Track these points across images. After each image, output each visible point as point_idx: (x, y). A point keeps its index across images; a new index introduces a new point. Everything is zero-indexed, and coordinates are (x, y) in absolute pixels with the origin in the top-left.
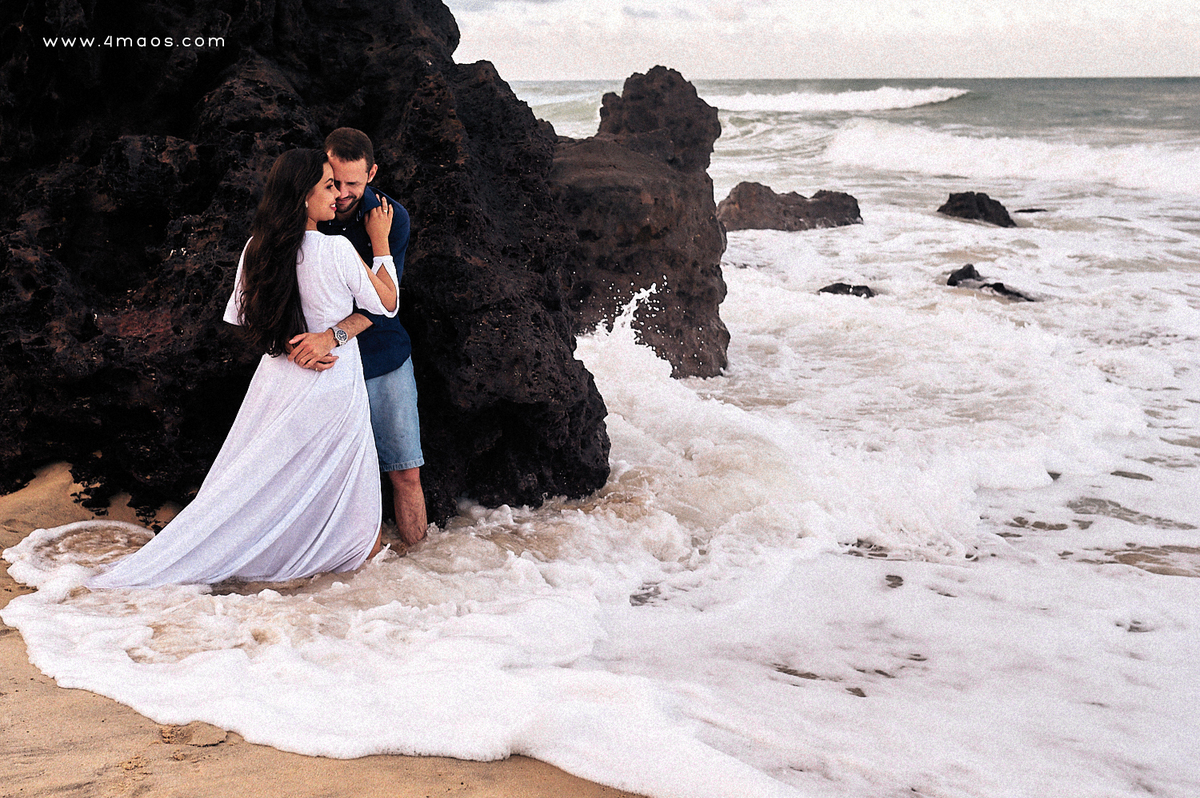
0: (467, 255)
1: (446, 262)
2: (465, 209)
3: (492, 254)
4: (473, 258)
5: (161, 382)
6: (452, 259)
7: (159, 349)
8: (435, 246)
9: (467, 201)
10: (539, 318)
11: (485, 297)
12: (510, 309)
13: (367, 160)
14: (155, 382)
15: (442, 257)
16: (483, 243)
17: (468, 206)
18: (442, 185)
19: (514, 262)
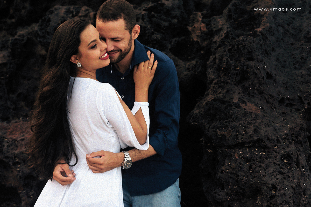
0: (243, 102)
1: (224, 106)
2: (248, 65)
3: (268, 102)
4: (248, 104)
5: (23, 172)
6: (230, 104)
7: (24, 149)
8: (220, 93)
9: (251, 59)
10: (291, 158)
11: (240, 137)
12: (265, 148)
13: (125, 19)
14: (19, 171)
15: (222, 101)
16: (261, 93)
17: (251, 63)
18: (234, 46)
19: (287, 110)
